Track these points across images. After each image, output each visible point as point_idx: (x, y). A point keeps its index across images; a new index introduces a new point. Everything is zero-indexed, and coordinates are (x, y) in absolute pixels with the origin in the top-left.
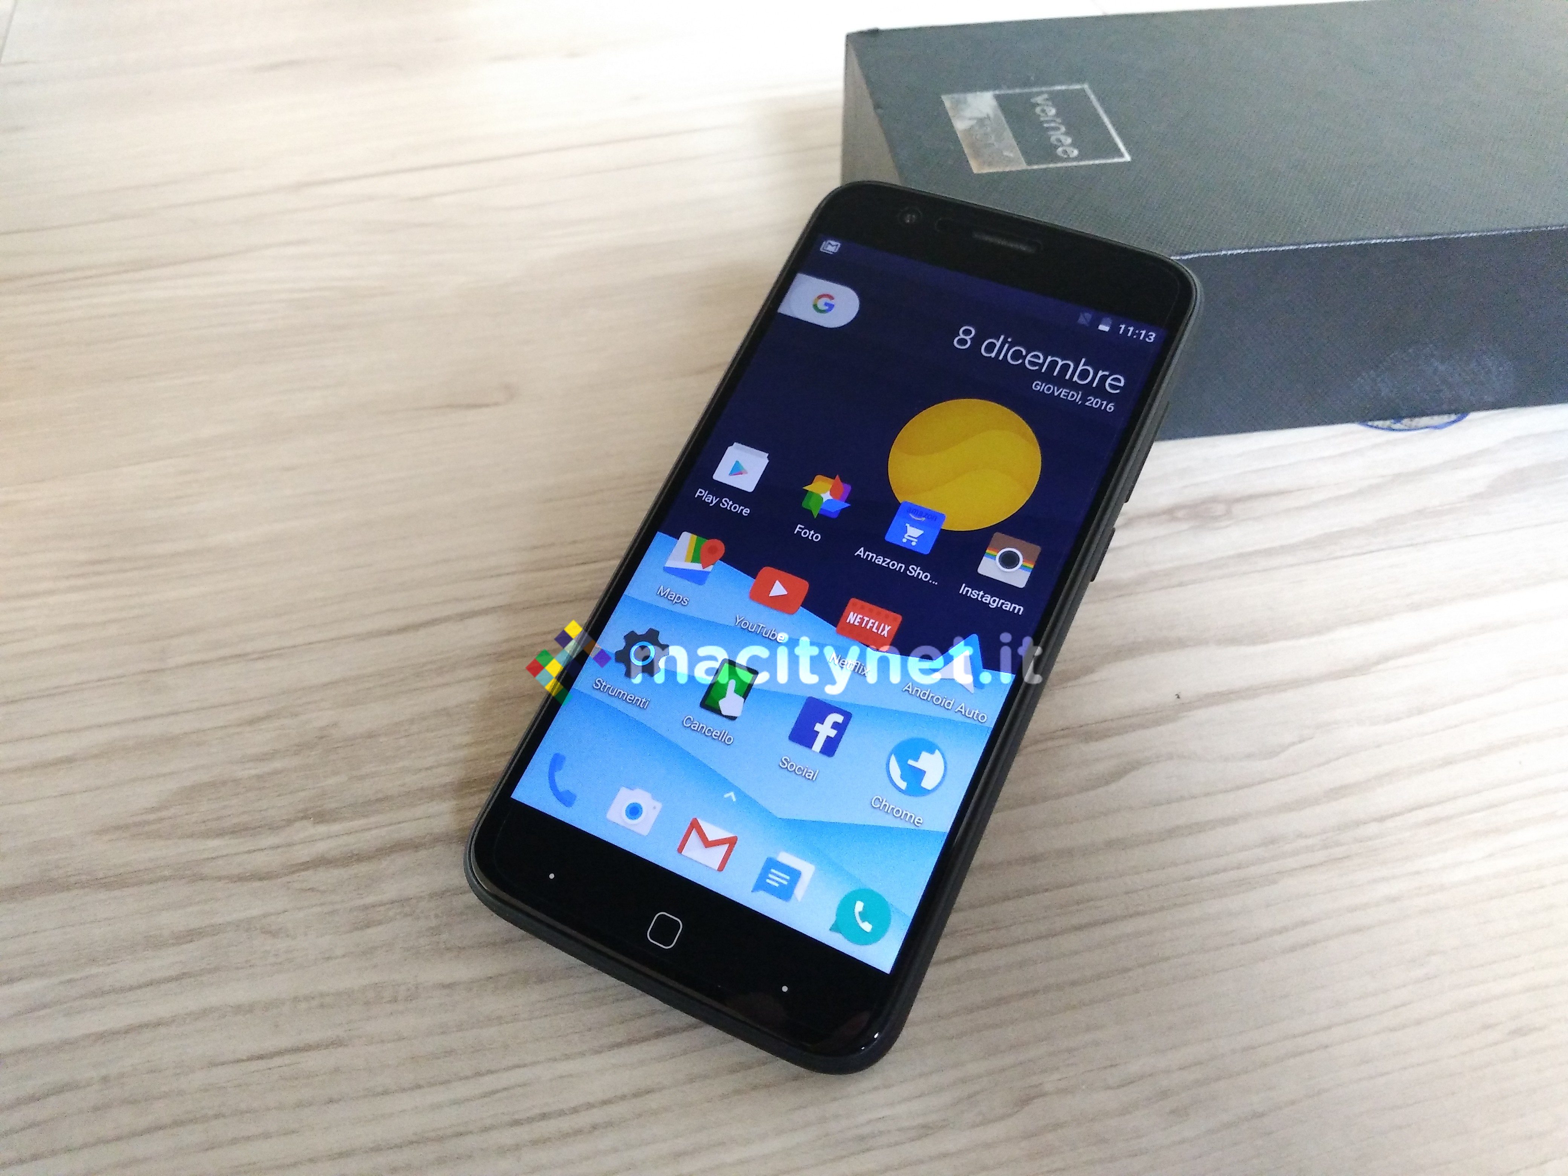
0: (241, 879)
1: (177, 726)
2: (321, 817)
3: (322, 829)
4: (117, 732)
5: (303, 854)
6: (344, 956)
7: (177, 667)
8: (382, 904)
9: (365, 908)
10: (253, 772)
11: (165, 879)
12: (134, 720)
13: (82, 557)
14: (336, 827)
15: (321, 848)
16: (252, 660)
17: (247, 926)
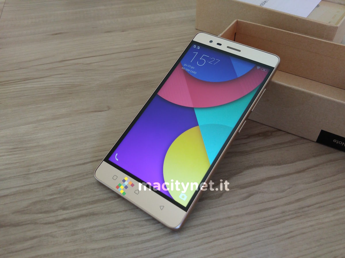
0: (46, 224)
1: (32, 187)
2: (64, 209)
3: (65, 212)
4: (18, 189)
5: (60, 218)
6: (70, 242)
7: (32, 173)
8: (78, 230)
9: (75, 231)
10: (49, 198)
11: (28, 224)
12: (22, 186)
13: (11, 147)
14: (68, 211)
15: (64, 216)
16: (49, 171)
17: (47, 235)
